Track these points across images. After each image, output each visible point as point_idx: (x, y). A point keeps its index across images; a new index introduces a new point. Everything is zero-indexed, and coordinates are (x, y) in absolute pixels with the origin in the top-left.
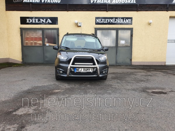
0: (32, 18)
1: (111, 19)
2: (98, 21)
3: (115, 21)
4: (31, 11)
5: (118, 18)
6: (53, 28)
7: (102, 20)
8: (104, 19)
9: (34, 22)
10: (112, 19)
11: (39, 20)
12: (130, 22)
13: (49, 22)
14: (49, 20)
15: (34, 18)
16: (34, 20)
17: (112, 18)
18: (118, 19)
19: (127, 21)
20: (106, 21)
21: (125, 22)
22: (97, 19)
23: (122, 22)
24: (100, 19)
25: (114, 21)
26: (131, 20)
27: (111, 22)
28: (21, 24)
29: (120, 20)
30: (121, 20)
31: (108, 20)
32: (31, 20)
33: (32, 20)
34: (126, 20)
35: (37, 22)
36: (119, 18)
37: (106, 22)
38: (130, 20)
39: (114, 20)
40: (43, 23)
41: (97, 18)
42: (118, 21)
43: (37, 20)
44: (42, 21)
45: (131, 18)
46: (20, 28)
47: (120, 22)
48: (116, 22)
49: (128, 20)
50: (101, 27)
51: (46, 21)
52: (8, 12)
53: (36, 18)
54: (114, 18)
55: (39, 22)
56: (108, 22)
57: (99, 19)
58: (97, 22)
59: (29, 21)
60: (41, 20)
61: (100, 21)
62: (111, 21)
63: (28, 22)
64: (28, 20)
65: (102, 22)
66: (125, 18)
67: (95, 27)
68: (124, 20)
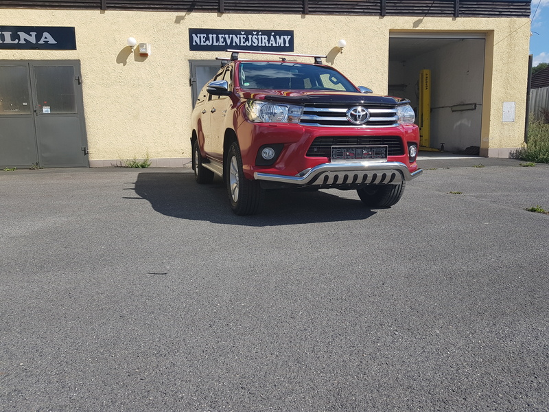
1: (234, 36)
2: (196, 39)
3: (247, 39)
5: (255, 31)
6: (60, 58)
7: (207, 39)
8: (214, 36)
10: (238, 36)
11: (15, 36)
12: (287, 45)
13: (46, 42)
14: (46, 34)
17: (236, 32)
18: (253, 35)
19: (280, 41)
20: (221, 40)
21: (274, 45)
22: (194, 35)
23: (267, 43)
24: (202, 36)
25: (243, 40)
26: (289, 37)
27: (234, 44)
29: (260, 37)
30: (263, 37)
31: (227, 36)
34: (277, 37)
35: (8, 40)
36: (258, 31)
37: (221, 44)
38: (287, 38)
39: (242, 36)
40: (28, 46)
41: (193, 32)
43: (7, 35)
44: (25, 40)
45: (290, 33)
47: (260, 45)
48: (249, 45)
49: (282, 37)
50: (208, 58)
51: (38, 38)
54: (243, 30)
56: (226, 43)
57: (198, 35)
58: (194, 44)
61: (203, 40)
62: (236, 39)
65: (210, 44)
66: (273, 34)
67: (190, 58)
68: (272, 38)
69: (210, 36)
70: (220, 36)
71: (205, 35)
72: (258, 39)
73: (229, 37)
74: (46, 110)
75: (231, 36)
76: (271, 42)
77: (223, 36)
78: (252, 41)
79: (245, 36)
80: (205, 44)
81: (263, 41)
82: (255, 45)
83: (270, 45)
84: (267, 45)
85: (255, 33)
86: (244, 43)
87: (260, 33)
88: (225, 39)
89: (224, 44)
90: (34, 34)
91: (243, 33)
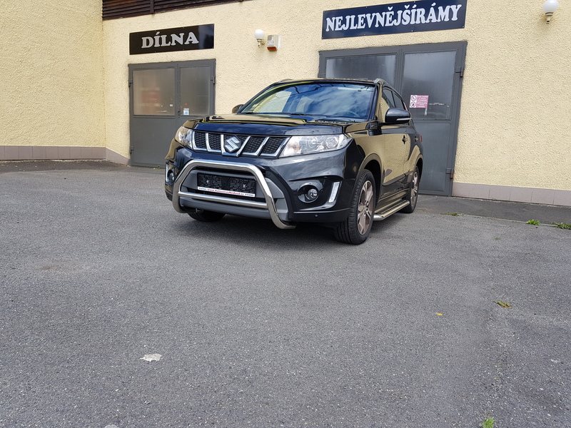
0: (152, 34)
1: (378, 14)
2: (330, 23)
3: (395, 17)
4: (152, 14)
5: (407, 3)
6: (200, 58)
7: (344, 22)
8: (353, 17)
10: (384, 14)
11: (169, 39)
12: (455, 18)
13: (191, 42)
14: (191, 34)
15: (158, 33)
16: (157, 38)
17: (381, 9)
19: (444, 14)
20: (360, 21)
23: (423, 18)
24: (338, 18)
27: (377, 26)
28: (131, 53)
30: (419, 10)
33: (154, 39)
35: (164, 44)
37: (360, 27)
38: (455, 9)
40: (178, 47)
42: (406, 17)
44: (176, 42)
46: (130, 65)
47: (413, 22)
48: (397, 24)
50: (342, 47)
51: (185, 40)
55: (169, 44)
56: (367, 25)
59: (148, 42)
60: (174, 37)
62: (380, 19)
63: (144, 46)
64: (144, 39)
65: (346, 29)
67: (321, 49)
68: (432, 10)
69: (348, 18)
70: (360, 16)
71: (341, 18)
73: (371, 17)
74: (186, 112)
75: (374, 15)
78: (402, 18)
79: (393, 13)
80: (341, 29)
81: (418, 16)
82: (406, 23)
83: (428, 21)
84: (423, 22)
85: (407, 7)
86: (390, 22)
87: (415, 6)
88: (365, 20)
90: (182, 35)
91: (390, 9)
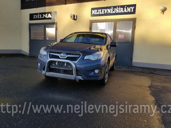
0: (37, 14)
1: (108, 9)
2: (93, 12)
3: (114, 10)
4: (37, 8)
5: (117, 6)
7: (98, 11)
8: (101, 10)
9: (38, 18)
10: (110, 9)
11: (42, 16)
12: (132, 11)
13: (49, 17)
14: (49, 14)
15: (39, 14)
16: (38, 15)
18: (116, 8)
19: (129, 10)
20: (103, 11)
21: (126, 12)
22: (93, 11)
23: (122, 11)
24: (96, 10)
25: (112, 11)
26: (134, 7)
27: (108, 13)
28: (30, 20)
29: (119, 9)
30: (121, 8)
31: (105, 10)
32: (36, 16)
34: (128, 8)
35: (41, 17)
36: (119, 6)
37: (103, 13)
38: (132, 8)
39: (111, 9)
40: (45, 18)
41: (93, 9)
42: (117, 10)
43: (41, 15)
44: (44, 17)
46: (29, 24)
47: (119, 12)
48: (114, 12)
49: (130, 8)
50: (97, 19)
51: (47, 16)
52: (22, 10)
53: (40, 14)
54: (112, 7)
55: (42, 17)
56: (105, 13)
57: (94, 10)
58: (93, 14)
60: (44, 15)
61: (96, 12)
62: (109, 11)
63: (34, 18)
64: (34, 16)
65: (98, 14)
66: (126, 7)
67: (91, 20)
68: (125, 8)
69: (99, 10)
70: (103, 10)
71: (97, 10)
72: (118, 10)
73: (106, 10)
75: (107, 9)
76: (124, 11)
77: (104, 10)
78: (116, 11)
79: (113, 9)
81: (121, 10)
82: (117, 12)
83: (124, 12)
84: (122, 12)
85: (117, 7)
87: (120, 7)
88: (104, 11)
89: (104, 13)
91: (112, 8)
